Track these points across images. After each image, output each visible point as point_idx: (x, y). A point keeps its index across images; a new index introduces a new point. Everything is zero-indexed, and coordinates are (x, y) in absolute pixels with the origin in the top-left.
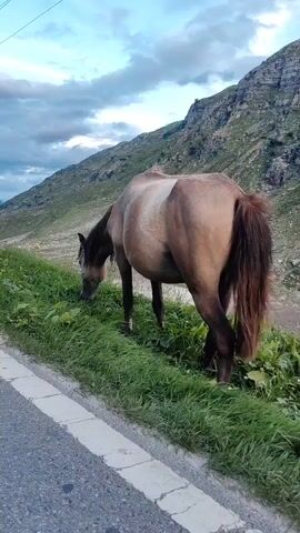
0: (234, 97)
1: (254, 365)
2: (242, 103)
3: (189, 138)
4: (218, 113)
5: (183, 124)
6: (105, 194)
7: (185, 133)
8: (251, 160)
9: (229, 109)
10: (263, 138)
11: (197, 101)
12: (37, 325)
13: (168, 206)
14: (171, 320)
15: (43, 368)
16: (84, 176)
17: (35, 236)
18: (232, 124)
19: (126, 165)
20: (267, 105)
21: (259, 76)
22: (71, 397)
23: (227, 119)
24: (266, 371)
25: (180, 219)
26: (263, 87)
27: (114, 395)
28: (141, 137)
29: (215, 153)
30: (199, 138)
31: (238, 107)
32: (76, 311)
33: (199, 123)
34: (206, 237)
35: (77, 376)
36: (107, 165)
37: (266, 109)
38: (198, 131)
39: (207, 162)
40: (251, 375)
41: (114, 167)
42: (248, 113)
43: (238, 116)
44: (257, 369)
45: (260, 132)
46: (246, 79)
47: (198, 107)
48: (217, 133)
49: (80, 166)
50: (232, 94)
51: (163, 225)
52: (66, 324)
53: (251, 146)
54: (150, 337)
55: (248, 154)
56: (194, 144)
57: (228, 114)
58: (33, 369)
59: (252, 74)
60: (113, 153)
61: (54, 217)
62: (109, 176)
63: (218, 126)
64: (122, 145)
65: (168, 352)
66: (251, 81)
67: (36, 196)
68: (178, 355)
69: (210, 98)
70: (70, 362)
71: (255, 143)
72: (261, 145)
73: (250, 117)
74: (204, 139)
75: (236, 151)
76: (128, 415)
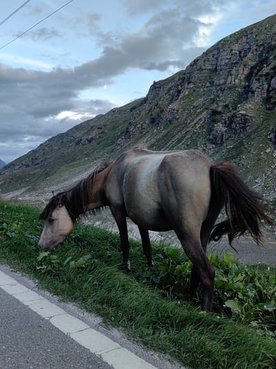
0: (183, 78)
1: (228, 295)
2: (189, 83)
3: (150, 110)
4: (171, 92)
5: (144, 101)
6: (87, 155)
7: (147, 106)
8: (198, 126)
9: (180, 88)
10: (206, 109)
11: (155, 83)
12: (59, 270)
13: (159, 176)
14: (158, 259)
15: (71, 306)
16: (71, 141)
17: (33, 189)
18: (182, 98)
19: (103, 132)
20: (208, 84)
21: (200, 63)
22: (98, 330)
23: (178, 96)
24: (239, 300)
25: (170, 185)
26: (204, 71)
27: (131, 327)
28: (113, 111)
29: (170, 122)
30: (157, 110)
31: (186, 86)
32: (88, 256)
33: (157, 99)
34: (191, 198)
35: (98, 312)
36: (88, 133)
37: (207, 87)
38: (157, 105)
39: (165, 128)
40: (228, 304)
41: (93, 134)
42: (194, 91)
43: (187, 93)
44: (231, 298)
45: (204, 104)
46: (191, 65)
47: (156, 87)
48: (171, 106)
49: (67, 134)
50: (182, 77)
51: (157, 190)
52: (82, 268)
53: (197, 116)
54: (145, 275)
55: (195, 121)
56: (154, 115)
57: (179, 92)
58: (64, 308)
59: (196, 61)
60: (92, 124)
61: (47, 175)
62: (90, 141)
63: (171, 101)
64: (99, 117)
65: (160, 286)
66: (195, 67)
67: (32, 159)
68: (168, 289)
69: (165, 80)
70: (90, 301)
71: (201, 113)
72: (204, 114)
73: (196, 94)
74: (162, 111)
75: (186, 119)
76: (145, 344)
